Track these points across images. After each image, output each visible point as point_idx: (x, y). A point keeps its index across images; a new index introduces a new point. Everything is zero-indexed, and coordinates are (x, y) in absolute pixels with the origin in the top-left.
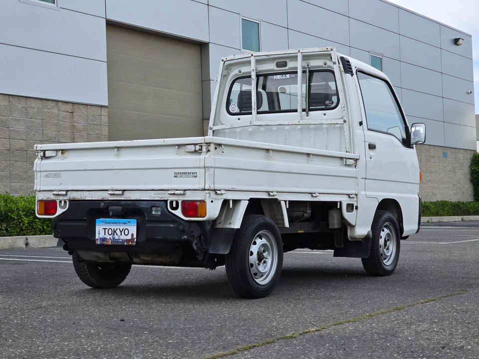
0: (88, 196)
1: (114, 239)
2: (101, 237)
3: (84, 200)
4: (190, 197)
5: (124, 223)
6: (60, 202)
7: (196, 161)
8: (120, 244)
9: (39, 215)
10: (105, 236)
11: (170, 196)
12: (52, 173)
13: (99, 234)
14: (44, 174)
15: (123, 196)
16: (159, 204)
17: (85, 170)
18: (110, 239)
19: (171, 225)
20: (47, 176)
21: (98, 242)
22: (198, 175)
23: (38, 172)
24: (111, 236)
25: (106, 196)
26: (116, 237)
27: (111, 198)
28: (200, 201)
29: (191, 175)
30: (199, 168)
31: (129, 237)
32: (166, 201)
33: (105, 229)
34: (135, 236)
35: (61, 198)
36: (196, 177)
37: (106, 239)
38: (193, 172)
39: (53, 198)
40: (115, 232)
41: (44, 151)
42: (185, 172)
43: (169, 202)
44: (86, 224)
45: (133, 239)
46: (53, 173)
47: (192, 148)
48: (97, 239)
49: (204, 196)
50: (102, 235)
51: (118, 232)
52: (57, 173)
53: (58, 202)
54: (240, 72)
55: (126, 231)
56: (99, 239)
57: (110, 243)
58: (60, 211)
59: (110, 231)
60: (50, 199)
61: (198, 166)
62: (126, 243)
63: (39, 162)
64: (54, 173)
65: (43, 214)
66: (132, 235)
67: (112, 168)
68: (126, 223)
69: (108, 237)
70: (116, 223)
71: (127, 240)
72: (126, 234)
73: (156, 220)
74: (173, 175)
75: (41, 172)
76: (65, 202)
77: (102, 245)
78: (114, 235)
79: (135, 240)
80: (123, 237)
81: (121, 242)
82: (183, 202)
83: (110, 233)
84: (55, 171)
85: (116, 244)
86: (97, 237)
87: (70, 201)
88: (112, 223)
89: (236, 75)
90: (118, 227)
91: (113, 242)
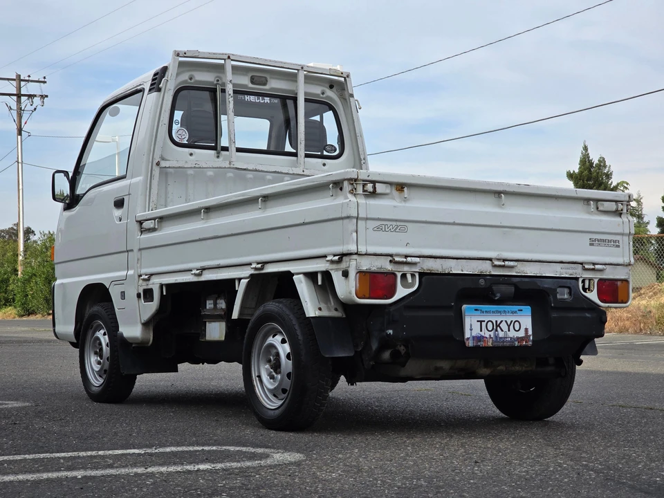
0: (456, 268)
1: (496, 337)
2: (474, 334)
3: (449, 274)
4: (610, 274)
5: (513, 312)
6: (404, 276)
7: (619, 225)
8: (508, 344)
9: (359, 298)
10: (482, 334)
11: (584, 272)
12: (389, 223)
13: (471, 330)
14: (372, 224)
15: (514, 270)
16: (570, 283)
17: (454, 224)
18: (490, 337)
19: (588, 315)
20: (378, 229)
21: (470, 344)
22: (621, 244)
23: (363, 219)
24: (492, 333)
25: (486, 268)
26: (501, 334)
27: (495, 271)
28: (622, 280)
29: (612, 243)
30: (623, 234)
31: (521, 334)
32: (577, 279)
33: (481, 322)
34: (530, 332)
35: (406, 269)
36: (618, 246)
37: (483, 337)
38: (615, 239)
39: (389, 267)
40: (499, 326)
41: (374, 182)
42: (604, 238)
43: (580, 280)
44: (452, 314)
45: (526, 337)
46: (391, 223)
47: (612, 206)
48: (468, 339)
49: (627, 273)
50: (476, 332)
51: (504, 326)
52: (398, 224)
53: (399, 275)
54: (191, 79)
55: (517, 324)
56: (471, 339)
57: (490, 344)
58: (401, 292)
59: (490, 324)
60: (385, 271)
61: (622, 231)
62: (516, 344)
63: (362, 201)
64: (394, 223)
65: (368, 296)
66: (526, 330)
67: (499, 224)
68: (516, 312)
69: (487, 334)
70: (500, 312)
71: (518, 338)
72: (517, 329)
73: (564, 307)
74: (588, 242)
75: (367, 219)
76: (413, 276)
77: (476, 348)
78: (496, 330)
79: (531, 337)
80: (512, 334)
81: (509, 341)
82: (601, 281)
83: (490, 328)
84: (396, 221)
85: (501, 344)
86: (467, 335)
87: (422, 274)
88: (494, 312)
89: (185, 81)
90: (504, 319)
91: (496, 341)
